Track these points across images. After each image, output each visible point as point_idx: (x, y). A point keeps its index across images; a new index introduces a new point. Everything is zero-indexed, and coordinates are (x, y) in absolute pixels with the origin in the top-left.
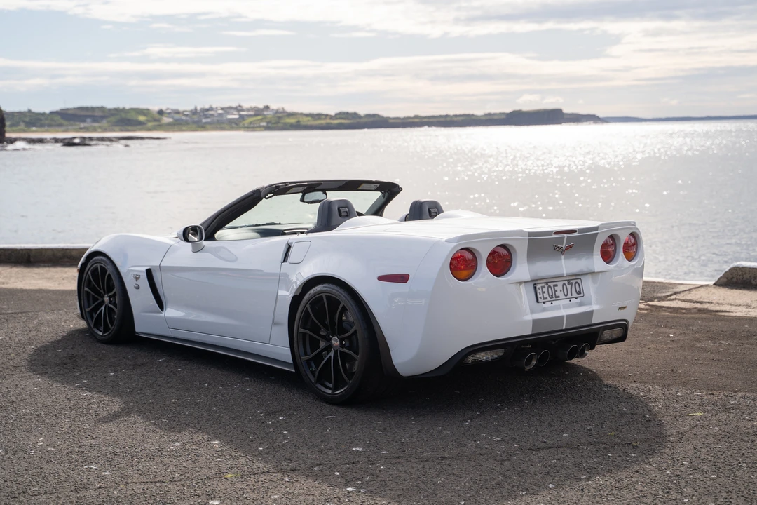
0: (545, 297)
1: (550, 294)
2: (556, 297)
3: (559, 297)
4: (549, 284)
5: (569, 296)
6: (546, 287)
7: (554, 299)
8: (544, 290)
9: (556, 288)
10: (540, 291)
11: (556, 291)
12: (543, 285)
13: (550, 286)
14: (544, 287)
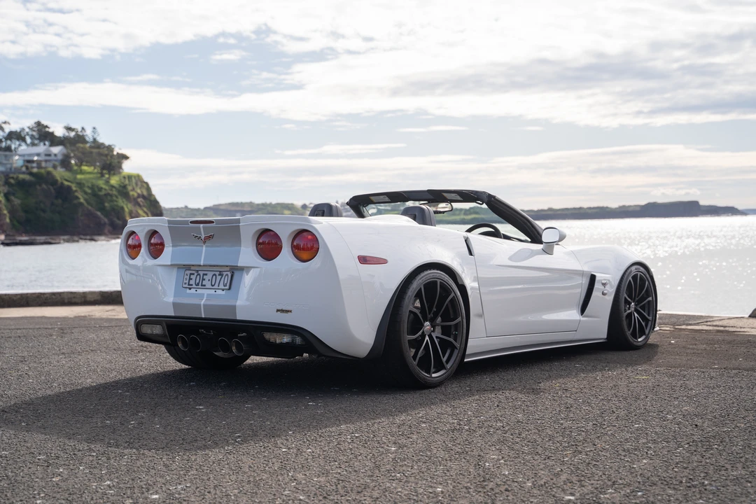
0: (190, 283)
1: (197, 281)
2: (202, 285)
3: (205, 286)
4: (200, 272)
5: (216, 287)
6: (196, 274)
7: (200, 287)
8: (192, 277)
9: (205, 277)
10: (188, 277)
11: (204, 279)
12: (193, 272)
13: (199, 275)
14: (193, 274)
